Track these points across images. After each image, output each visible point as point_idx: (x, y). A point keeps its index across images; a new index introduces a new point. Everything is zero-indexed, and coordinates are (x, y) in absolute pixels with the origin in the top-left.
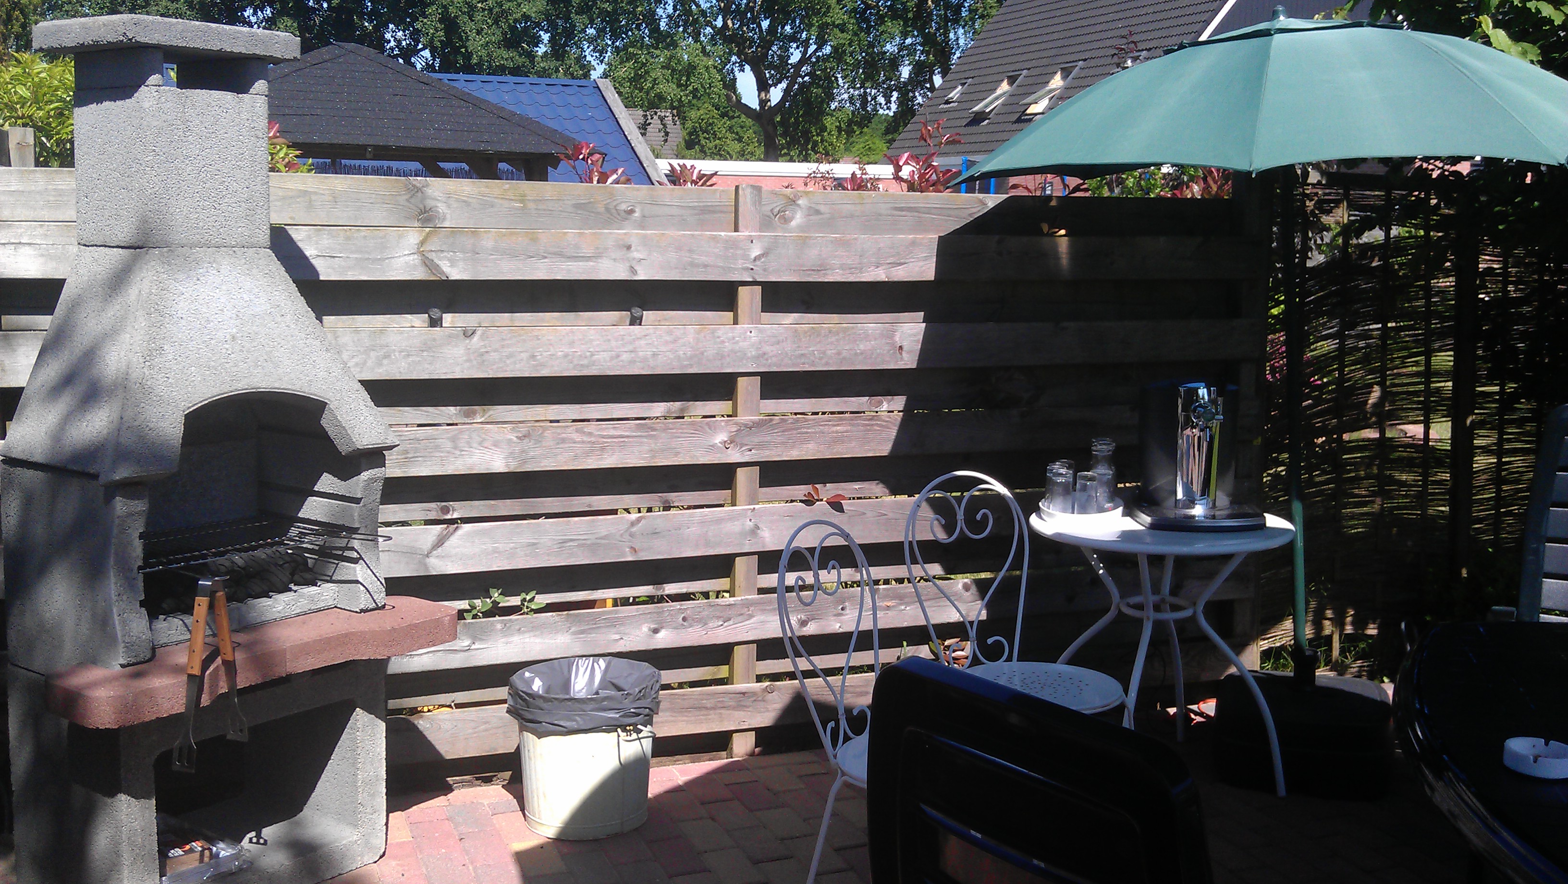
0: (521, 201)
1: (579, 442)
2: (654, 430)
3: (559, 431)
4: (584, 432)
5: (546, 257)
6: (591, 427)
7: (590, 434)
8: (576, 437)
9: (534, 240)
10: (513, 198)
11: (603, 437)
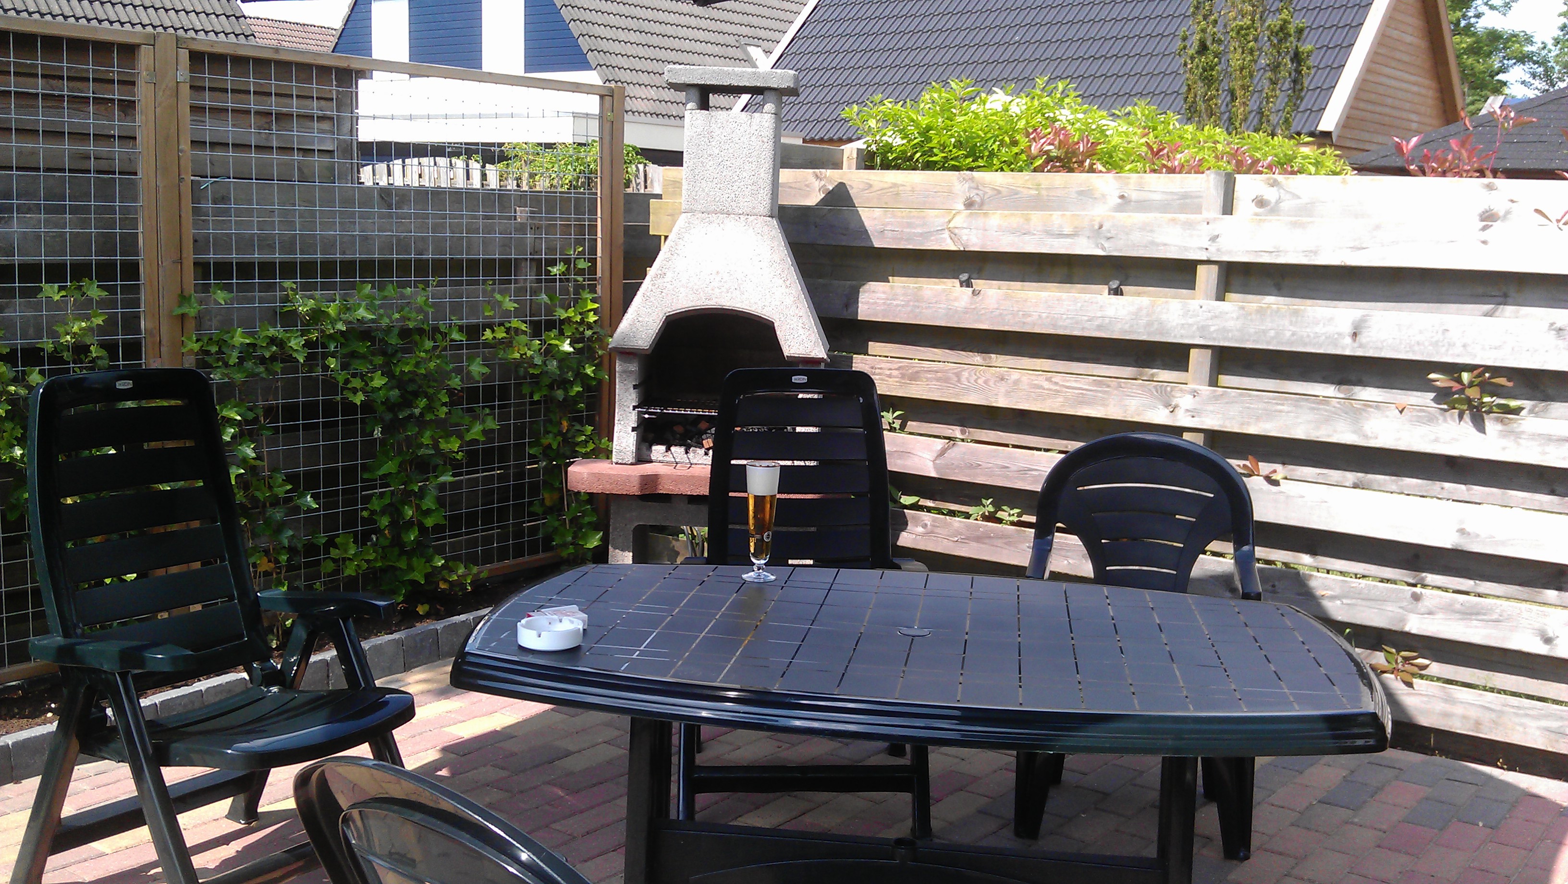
0: (1037, 189)
1: (1047, 389)
2: (1109, 386)
3: (1033, 378)
4: (1051, 381)
5: (1035, 234)
6: (1057, 378)
7: (1056, 383)
8: (1046, 385)
9: (1028, 220)
10: (1031, 187)
11: (1068, 387)
